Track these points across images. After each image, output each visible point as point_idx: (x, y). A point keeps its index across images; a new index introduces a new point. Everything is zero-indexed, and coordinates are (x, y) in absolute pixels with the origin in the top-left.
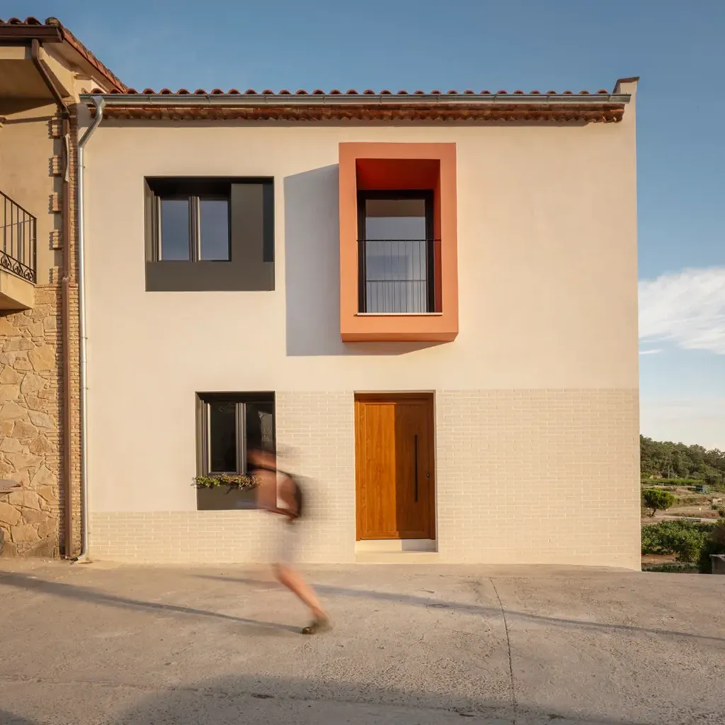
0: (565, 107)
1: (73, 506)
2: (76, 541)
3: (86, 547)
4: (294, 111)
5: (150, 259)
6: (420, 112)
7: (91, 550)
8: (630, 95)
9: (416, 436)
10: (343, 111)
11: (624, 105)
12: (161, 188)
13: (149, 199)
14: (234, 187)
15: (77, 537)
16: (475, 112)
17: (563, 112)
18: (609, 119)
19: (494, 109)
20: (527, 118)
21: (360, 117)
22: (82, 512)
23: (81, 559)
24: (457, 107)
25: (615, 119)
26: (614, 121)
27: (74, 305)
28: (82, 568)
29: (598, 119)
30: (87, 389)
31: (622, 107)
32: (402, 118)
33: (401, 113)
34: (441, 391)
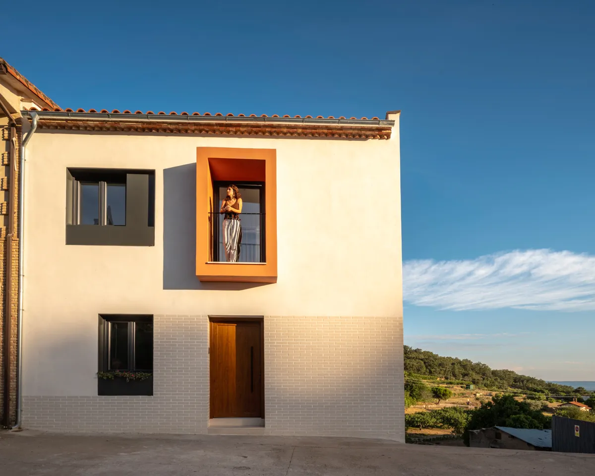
0: (351, 128)
1: (10, 391)
2: (12, 416)
3: (19, 420)
4: (169, 126)
5: (71, 223)
6: (254, 129)
7: (22, 422)
8: (394, 121)
9: (252, 348)
10: (202, 127)
11: (391, 128)
12: (79, 175)
13: (71, 182)
14: (128, 175)
15: (13, 413)
16: (291, 130)
17: (351, 131)
18: (382, 137)
19: (304, 128)
20: (326, 135)
21: (214, 131)
22: (17, 395)
23: (15, 428)
24: (279, 126)
25: (386, 137)
26: (385, 138)
27: (16, 253)
28: (14, 435)
29: (374, 137)
30: (23, 310)
31: (390, 129)
32: (242, 133)
33: (242, 129)
34: (268, 317)
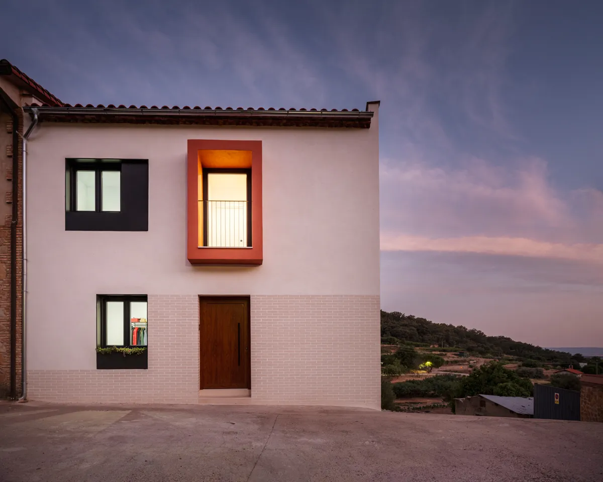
0: (333, 119)
1: (17, 366)
2: (18, 388)
3: (24, 392)
4: (161, 119)
5: (68, 209)
6: (242, 121)
7: (28, 394)
8: (373, 112)
9: (239, 324)
10: (192, 119)
11: (370, 118)
14: (123, 165)
15: (20, 385)
16: (276, 122)
17: (332, 121)
18: (362, 127)
19: (288, 119)
20: (310, 125)
21: (204, 123)
22: (23, 369)
23: (21, 399)
24: (264, 118)
25: (365, 126)
26: (365, 128)
27: (19, 239)
28: (21, 406)
29: (355, 127)
30: (26, 292)
31: (369, 119)
32: (230, 124)
33: (229, 121)
34: (254, 296)
